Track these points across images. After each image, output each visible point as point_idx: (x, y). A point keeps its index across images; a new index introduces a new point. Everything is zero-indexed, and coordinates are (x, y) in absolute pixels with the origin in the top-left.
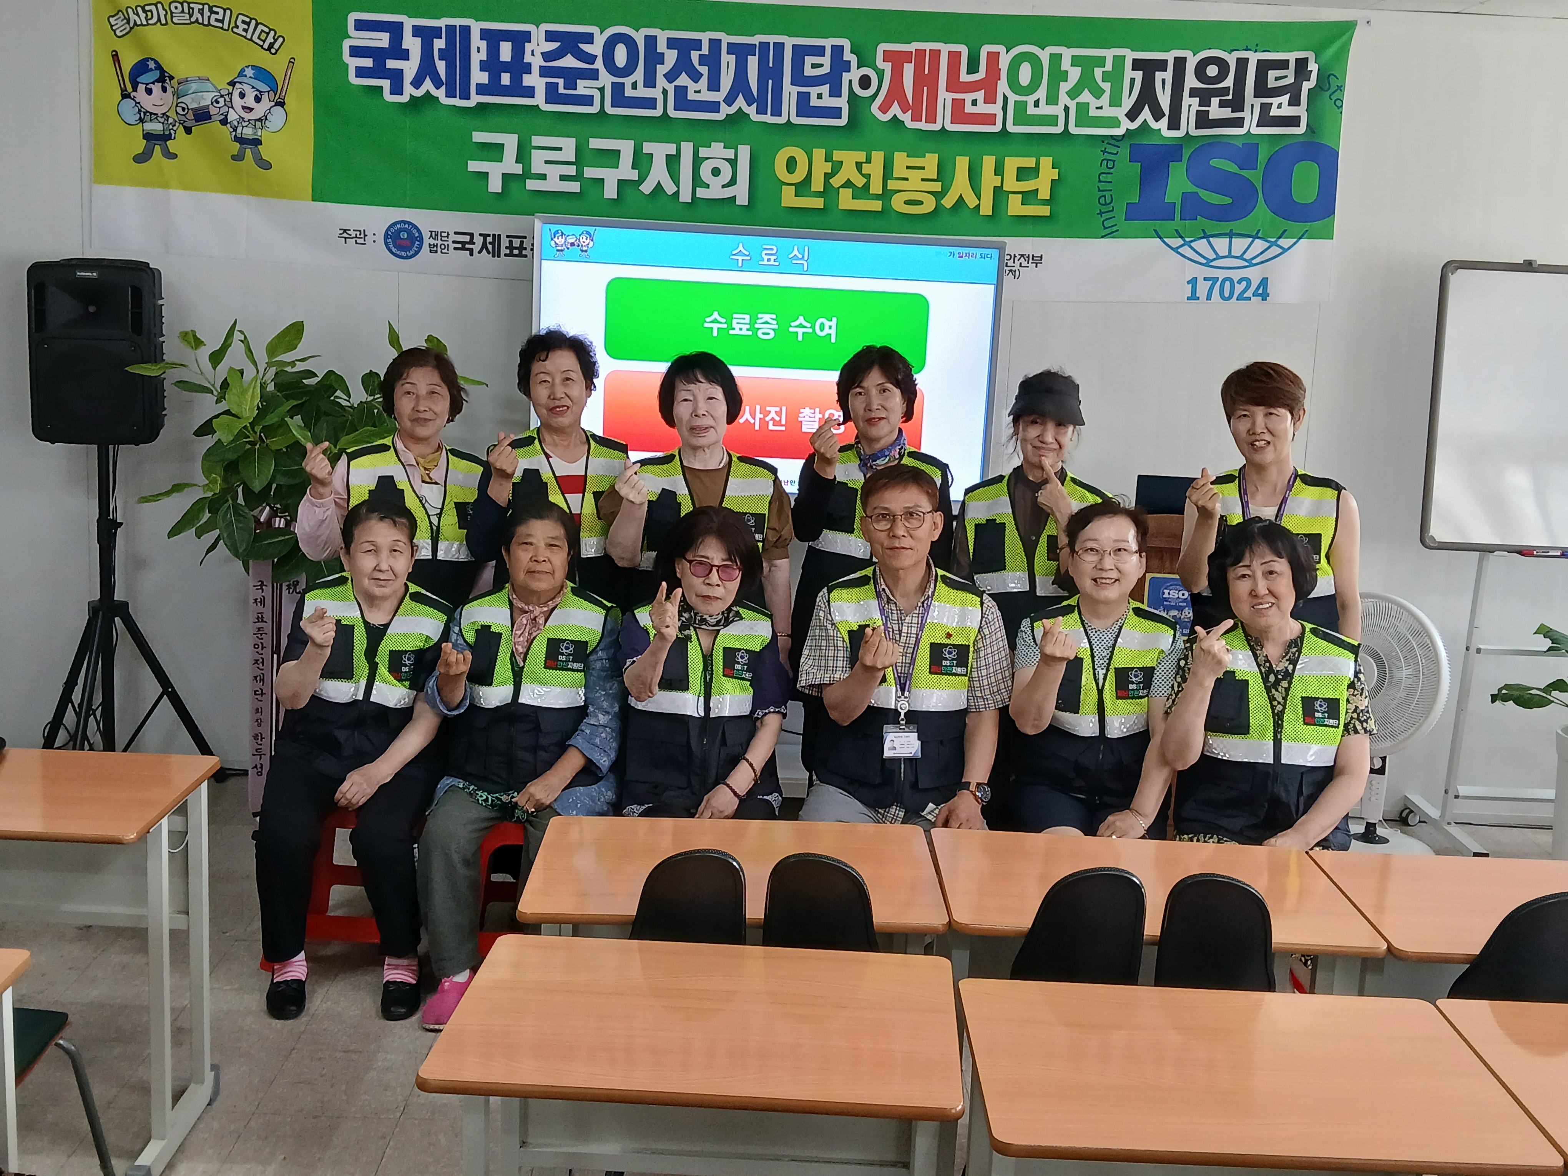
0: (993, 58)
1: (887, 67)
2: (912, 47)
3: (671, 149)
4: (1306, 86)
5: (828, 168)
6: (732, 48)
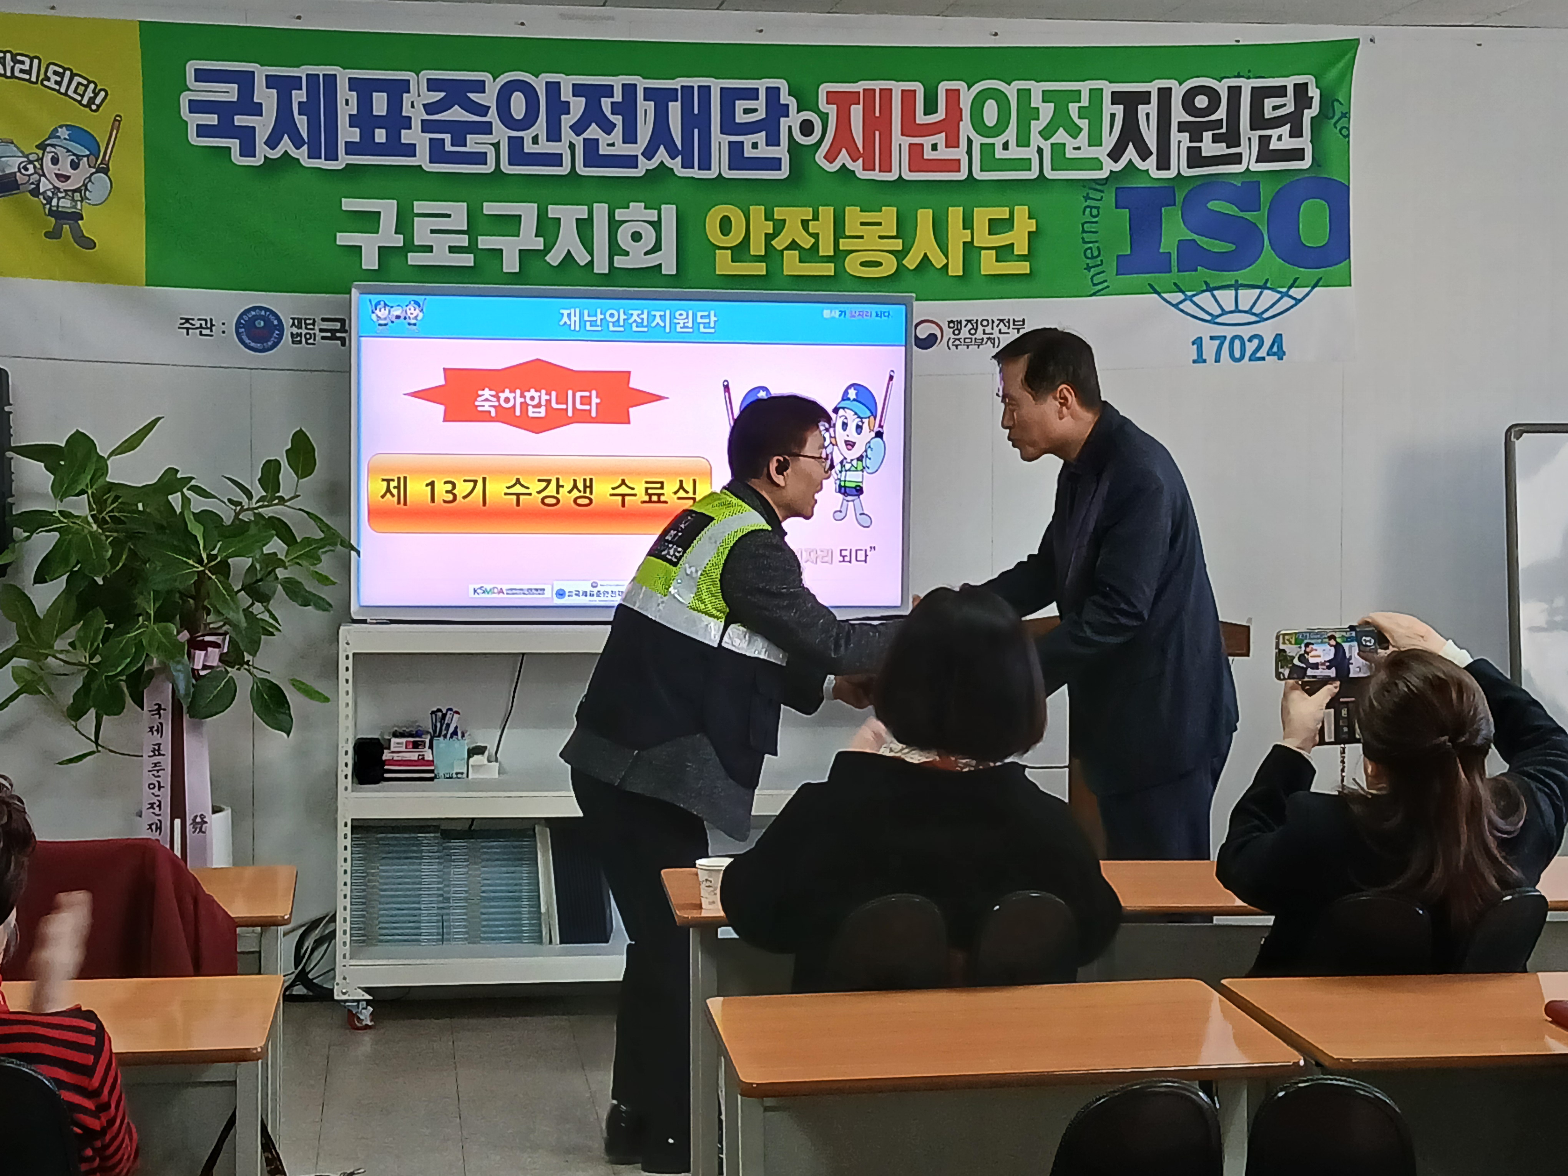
0: (953, 96)
1: (832, 110)
2: (859, 87)
3: (582, 212)
4: (1308, 115)
5: (769, 228)
6: (650, 93)
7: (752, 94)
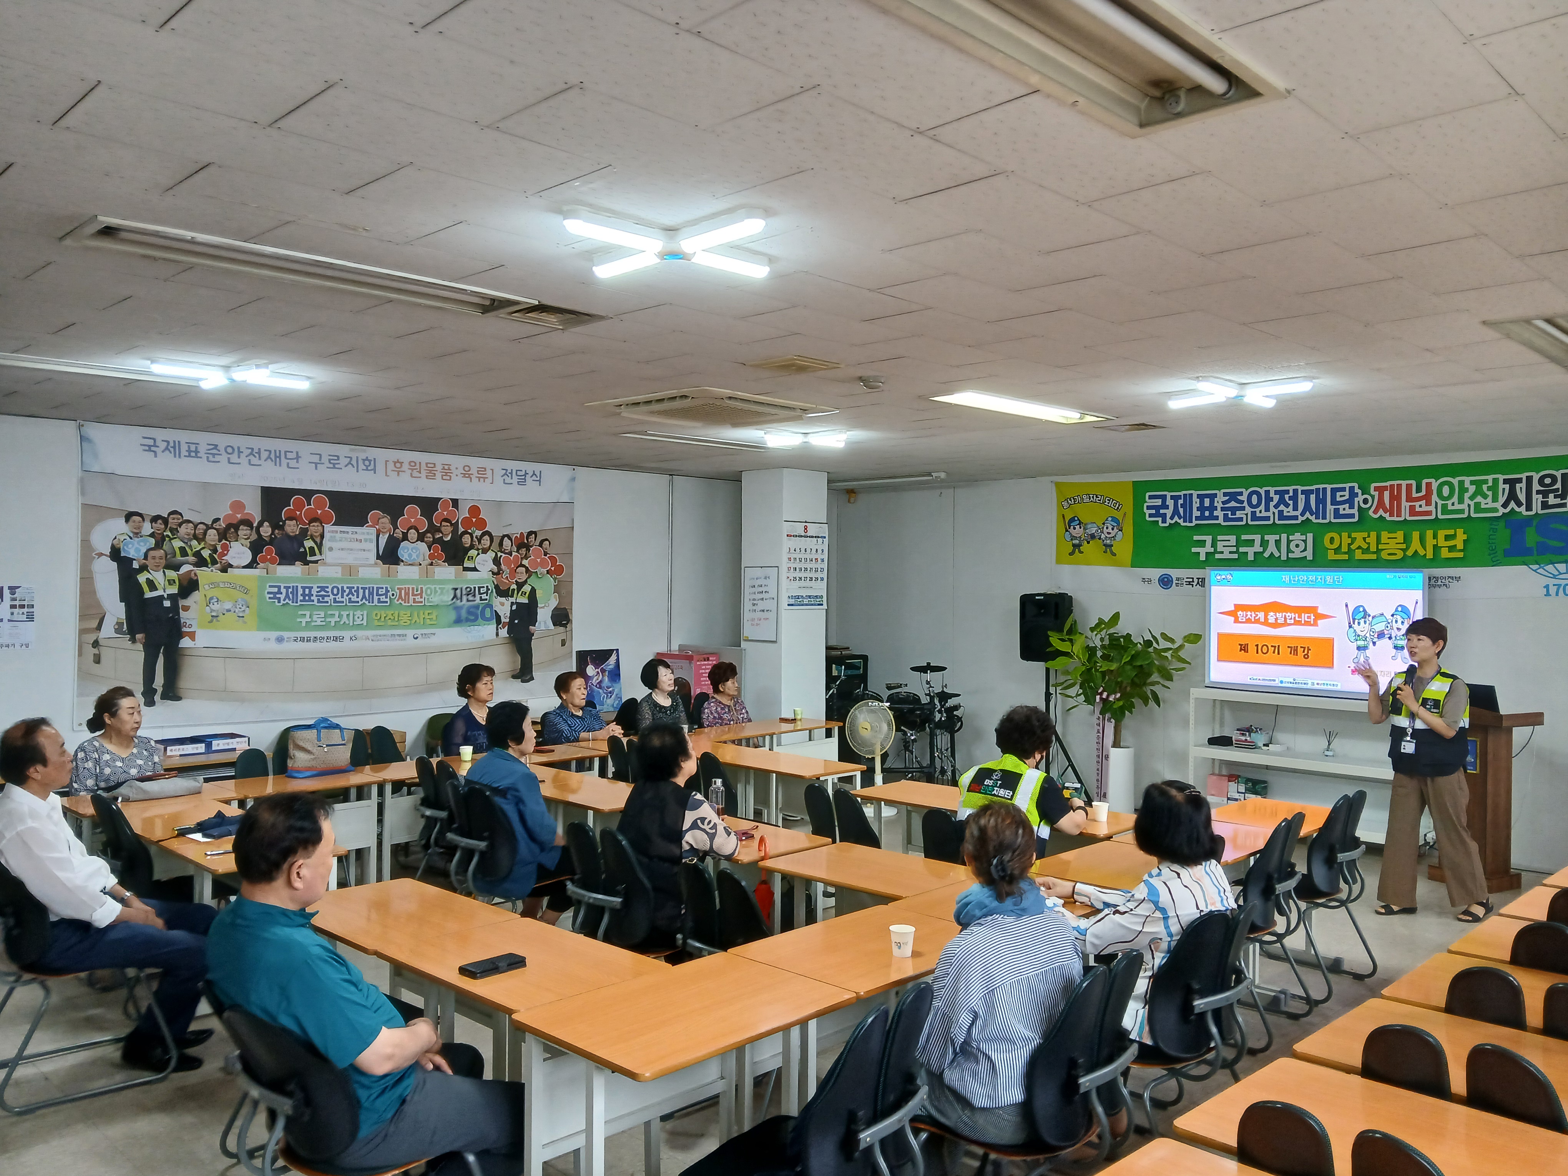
0: (1429, 485)
1: (1376, 494)
2: (1388, 484)
3: (1277, 537)
5: (1349, 541)
6: (1303, 492)
7: (1344, 489)
